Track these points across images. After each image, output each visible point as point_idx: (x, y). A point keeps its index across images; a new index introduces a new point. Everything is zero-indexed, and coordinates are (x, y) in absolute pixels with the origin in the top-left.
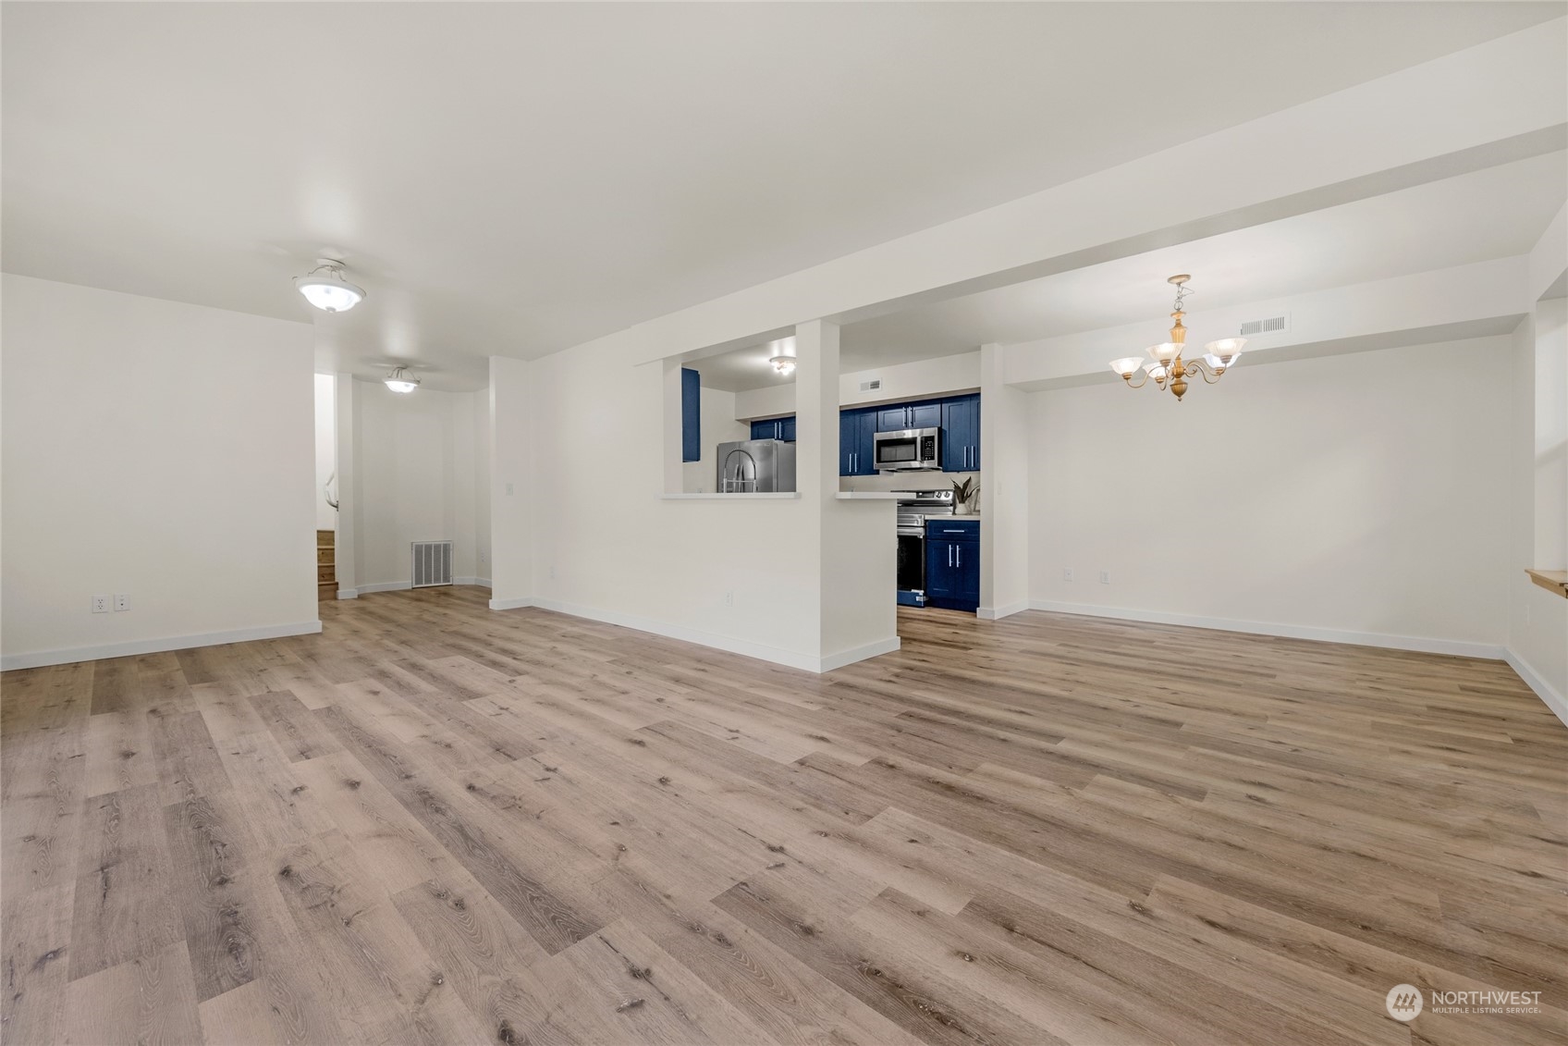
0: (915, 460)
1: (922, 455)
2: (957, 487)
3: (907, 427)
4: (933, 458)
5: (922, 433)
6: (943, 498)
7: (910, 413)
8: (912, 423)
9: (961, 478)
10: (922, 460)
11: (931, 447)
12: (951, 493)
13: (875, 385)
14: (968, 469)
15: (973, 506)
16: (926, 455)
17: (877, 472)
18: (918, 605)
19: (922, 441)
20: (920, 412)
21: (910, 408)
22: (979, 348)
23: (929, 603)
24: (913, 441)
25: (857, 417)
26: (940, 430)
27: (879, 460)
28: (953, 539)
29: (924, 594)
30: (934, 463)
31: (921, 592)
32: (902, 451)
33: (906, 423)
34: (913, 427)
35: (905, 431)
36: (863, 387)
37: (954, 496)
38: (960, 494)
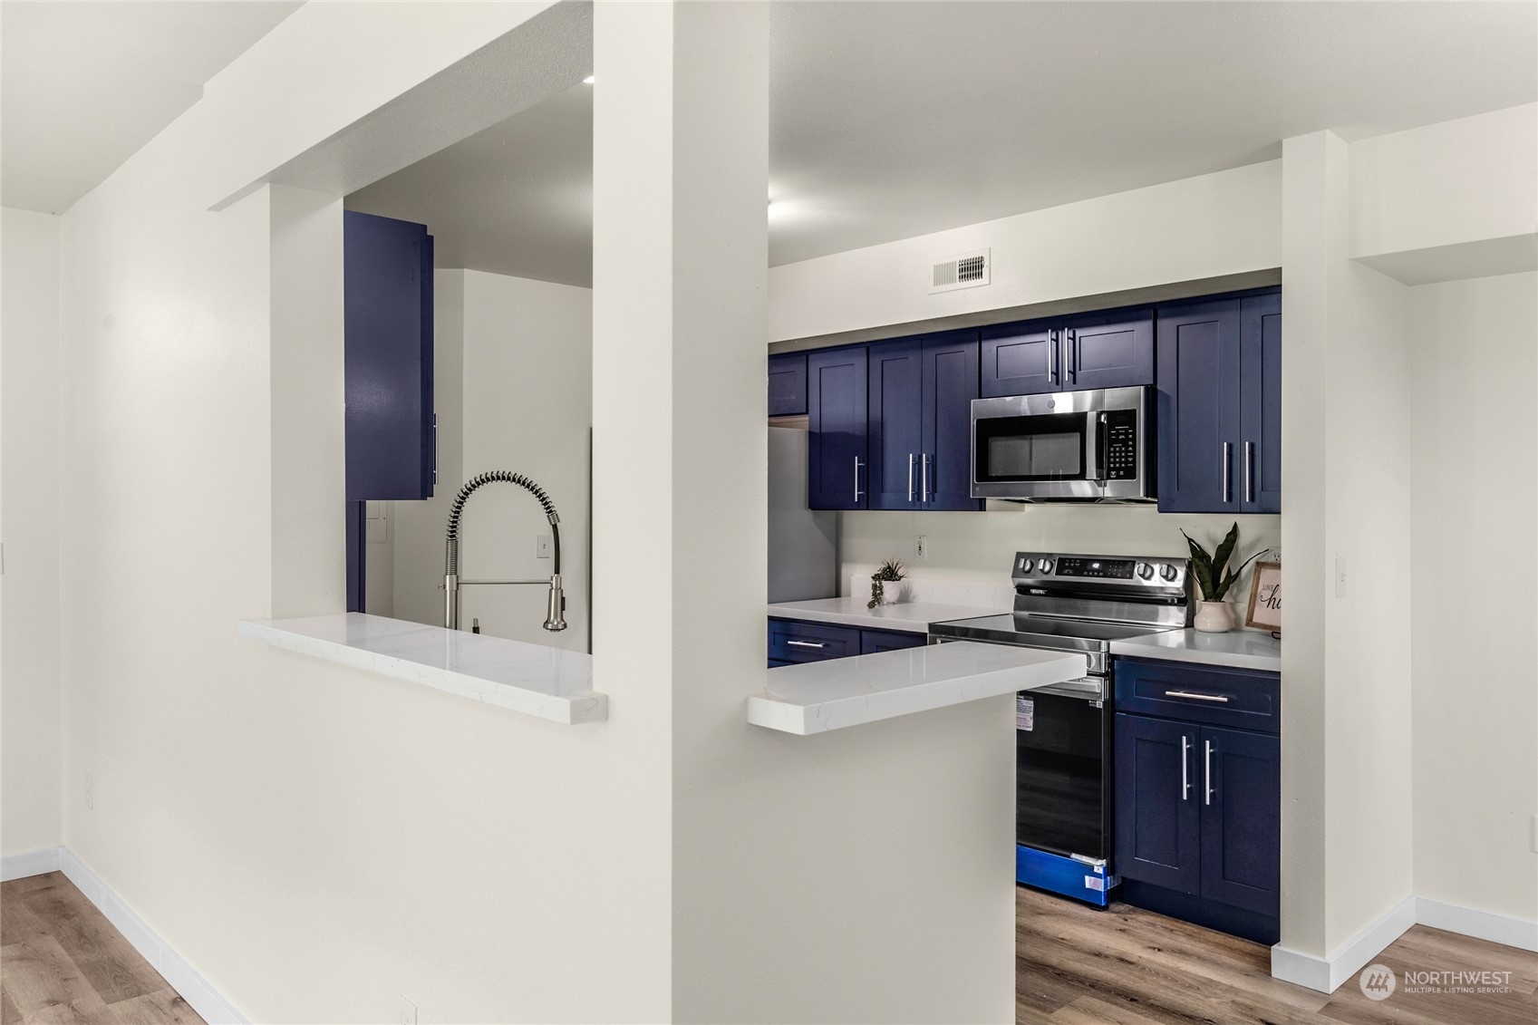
0: (1082, 476)
1: (1099, 465)
2: (1197, 552)
3: (1059, 386)
4: (1130, 474)
5: (1098, 402)
6: (1156, 581)
7: (1066, 345)
8: (1073, 373)
9: (1209, 529)
10: (1101, 479)
11: (1125, 443)
12: (1181, 574)
13: (972, 269)
14: (1233, 506)
15: (1243, 608)
16: (1114, 464)
17: (981, 506)
18: (1088, 901)
19: (1099, 424)
20: (1095, 342)
21: (1065, 335)
22: (1273, 151)
23: (1125, 893)
24: (1075, 423)
25: (929, 355)
26: (1152, 393)
27: (983, 475)
28: (1197, 719)
29: (1110, 870)
30: (1138, 486)
31: (1099, 865)
32: (1045, 451)
33: (1056, 374)
34: (1075, 384)
35: (1056, 397)
36: (941, 275)
37: (1188, 578)
38: (1208, 578)
